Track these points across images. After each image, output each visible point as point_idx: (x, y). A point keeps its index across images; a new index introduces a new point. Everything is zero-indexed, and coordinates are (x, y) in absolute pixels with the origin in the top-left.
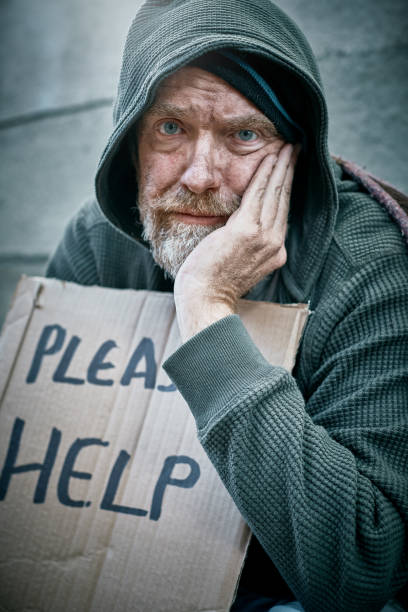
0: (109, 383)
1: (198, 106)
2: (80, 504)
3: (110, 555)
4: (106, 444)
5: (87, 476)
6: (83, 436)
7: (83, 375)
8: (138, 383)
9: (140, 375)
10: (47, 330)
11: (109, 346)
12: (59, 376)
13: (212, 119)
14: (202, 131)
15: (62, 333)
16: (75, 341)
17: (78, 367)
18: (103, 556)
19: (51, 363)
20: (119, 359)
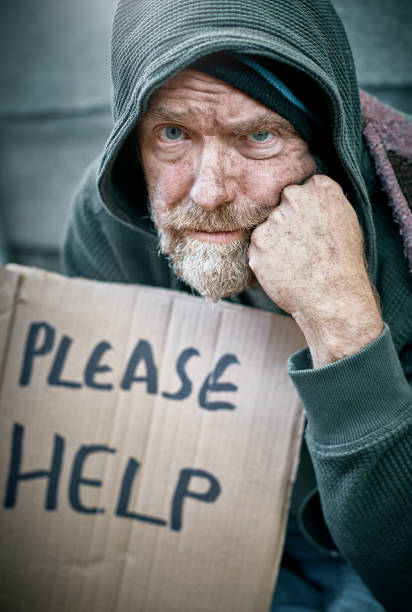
0: (108, 387)
1: (197, 109)
2: (93, 511)
3: (131, 561)
4: (113, 451)
5: (97, 484)
6: (88, 442)
7: (80, 378)
8: (139, 388)
9: (140, 380)
10: (34, 329)
11: (103, 347)
12: (54, 379)
13: (216, 123)
14: (207, 138)
15: (50, 333)
16: (66, 342)
17: (73, 369)
18: (123, 562)
19: (43, 365)
20: (116, 361)
